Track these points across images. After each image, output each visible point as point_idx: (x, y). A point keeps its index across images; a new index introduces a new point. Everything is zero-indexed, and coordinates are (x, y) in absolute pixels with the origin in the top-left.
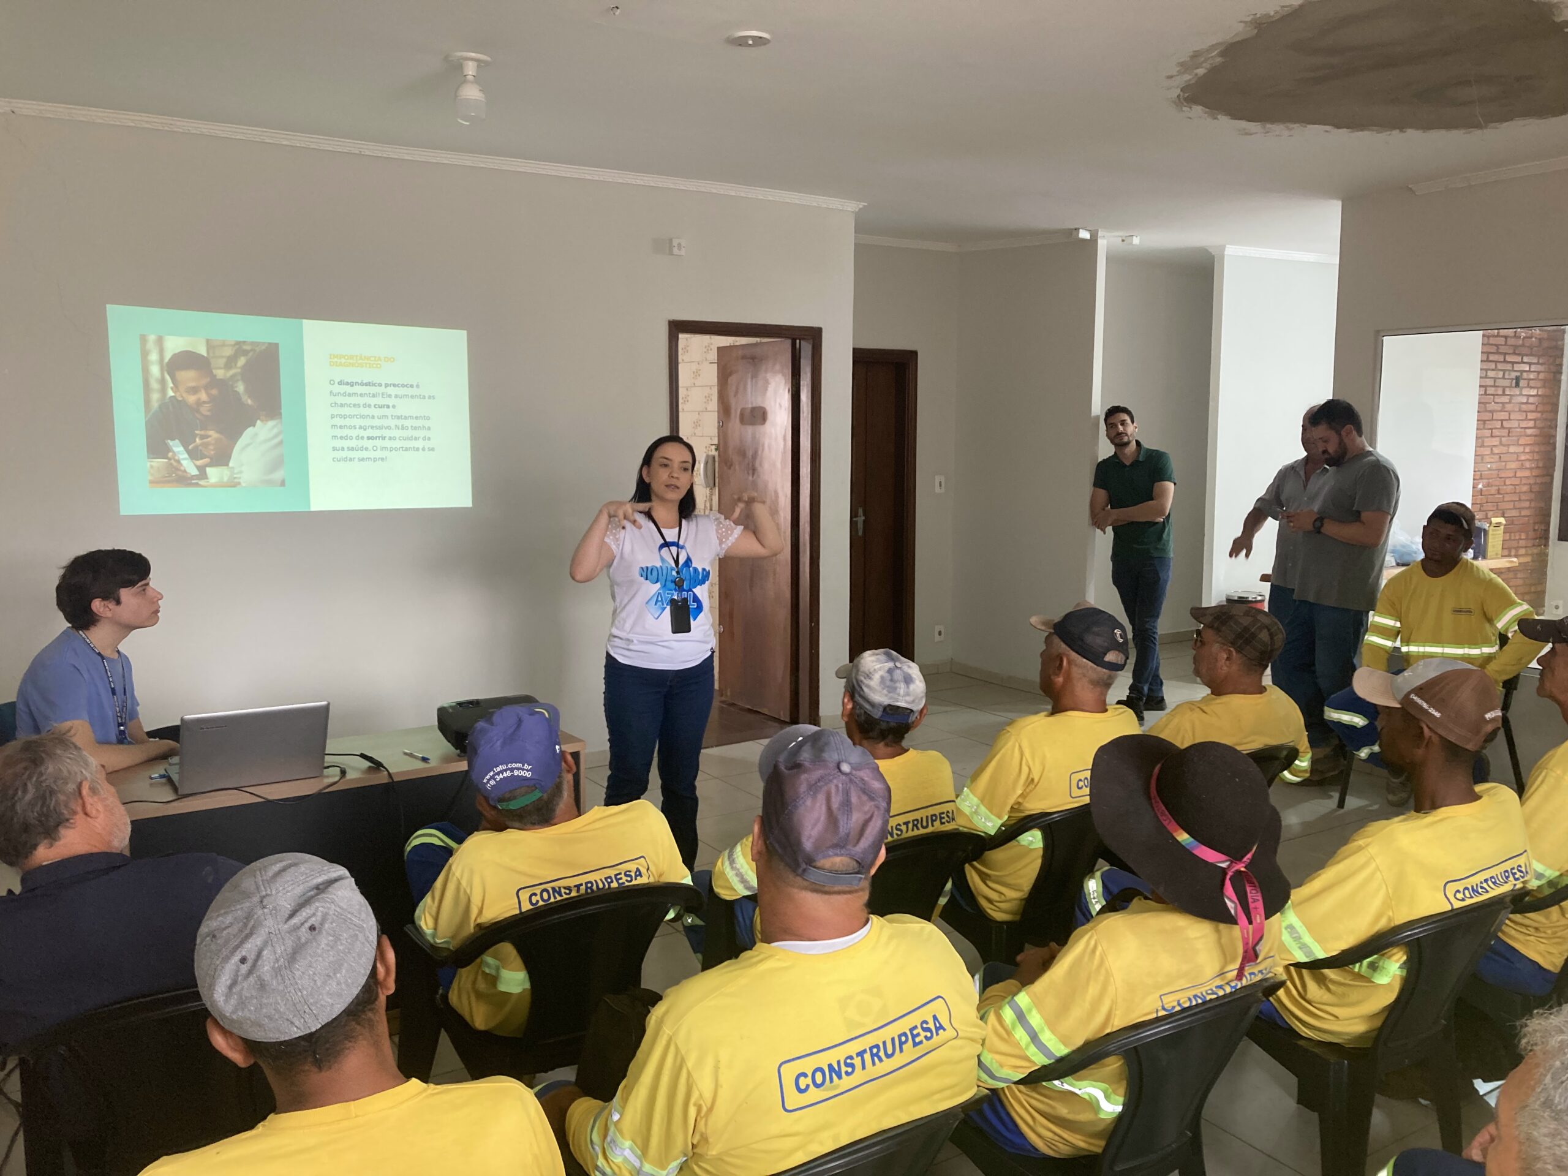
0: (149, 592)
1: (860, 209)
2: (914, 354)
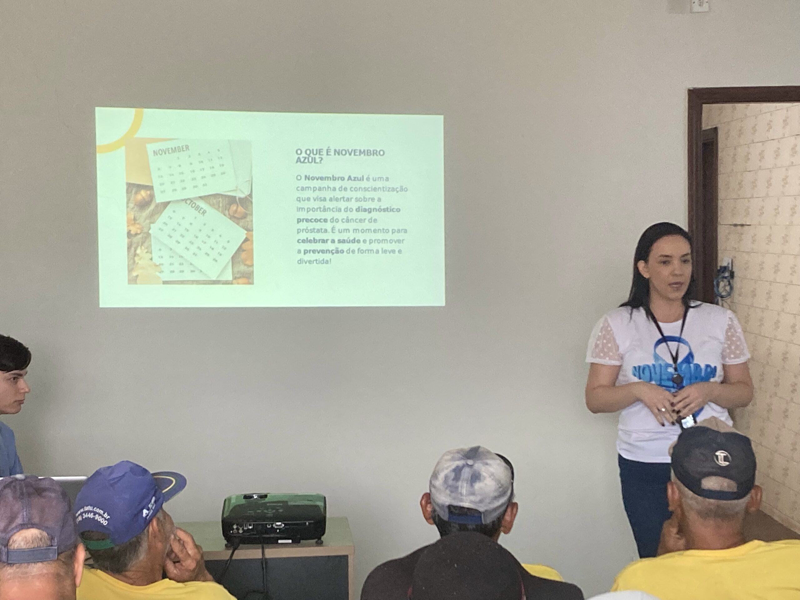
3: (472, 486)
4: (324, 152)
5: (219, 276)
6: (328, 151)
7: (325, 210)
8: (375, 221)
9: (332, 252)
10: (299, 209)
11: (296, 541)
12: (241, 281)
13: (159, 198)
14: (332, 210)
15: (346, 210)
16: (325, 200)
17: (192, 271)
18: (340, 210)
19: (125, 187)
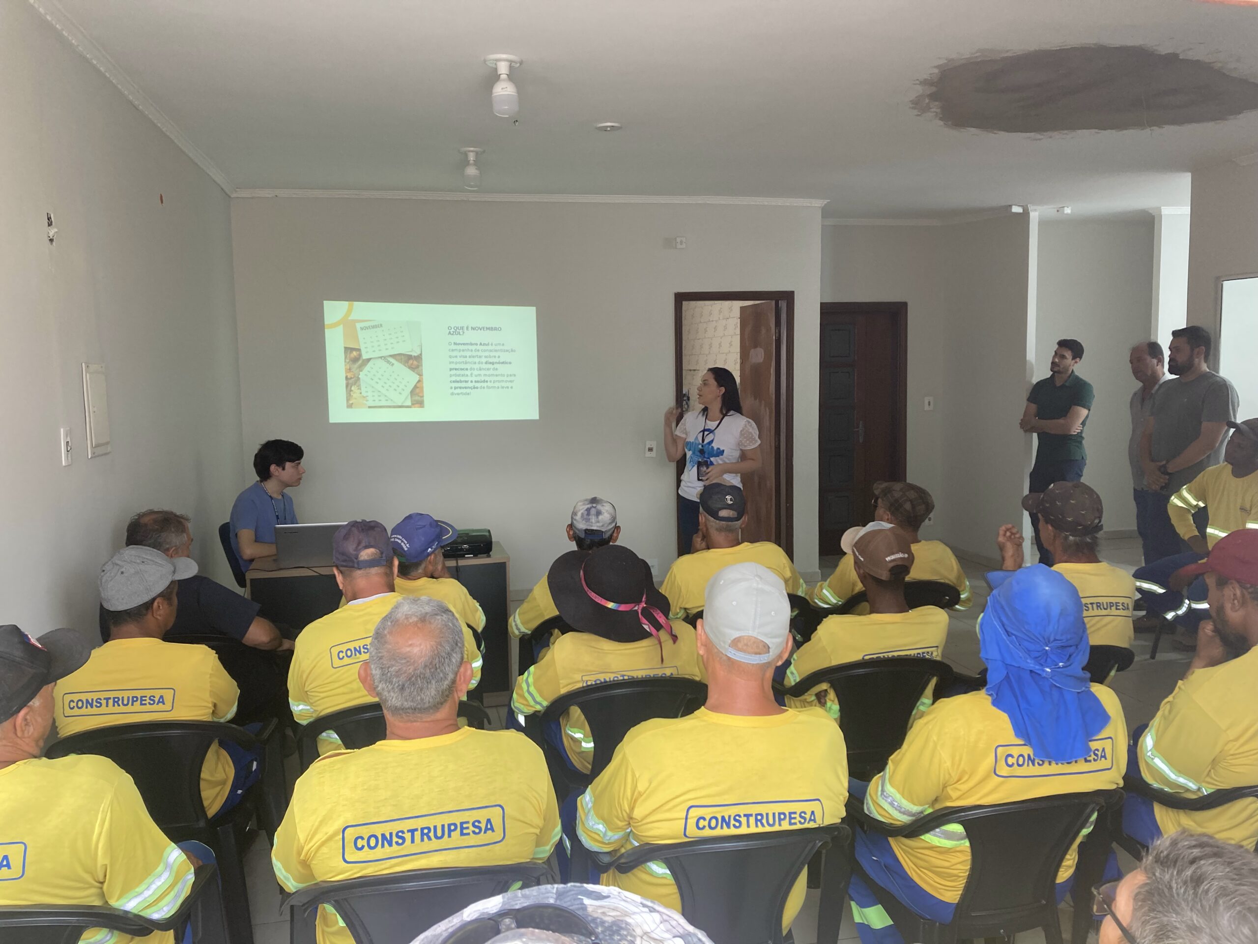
0: (300, 467)
1: (826, 204)
2: (904, 305)
3: (597, 518)
4: (465, 329)
5: (402, 403)
6: (467, 328)
7: (466, 363)
8: (497, 369)
9: (470, 388)
10: (450, 363)
11: (476, 555)
12: (417, 405)
13: (365, 356)
14: (471, 363)
15: (479, 363)
16: (466, 357)
17: (387, 400)
18: (475, 363)
19: (343, 350)
